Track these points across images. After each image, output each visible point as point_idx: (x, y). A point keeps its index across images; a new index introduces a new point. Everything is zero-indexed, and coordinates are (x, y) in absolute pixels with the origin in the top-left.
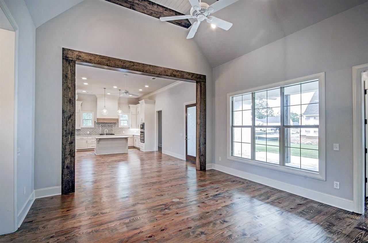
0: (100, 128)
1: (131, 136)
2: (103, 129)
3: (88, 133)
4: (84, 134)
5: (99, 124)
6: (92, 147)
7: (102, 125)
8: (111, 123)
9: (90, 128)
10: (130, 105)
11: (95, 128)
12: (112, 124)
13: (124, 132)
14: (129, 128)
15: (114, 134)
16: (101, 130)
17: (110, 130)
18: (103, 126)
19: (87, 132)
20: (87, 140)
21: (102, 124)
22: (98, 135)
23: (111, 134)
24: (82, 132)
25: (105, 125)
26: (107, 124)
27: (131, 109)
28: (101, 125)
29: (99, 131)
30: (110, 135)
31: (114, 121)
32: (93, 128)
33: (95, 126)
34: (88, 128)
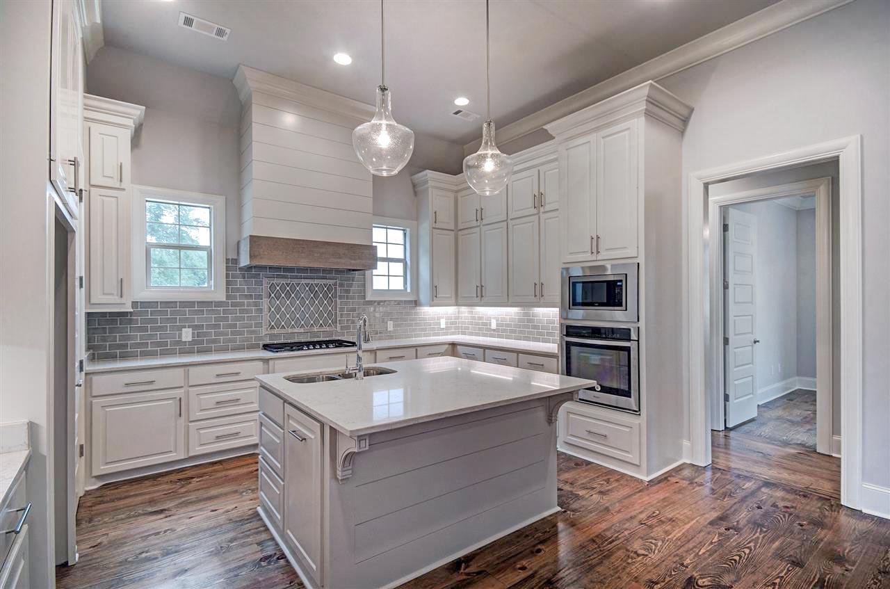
0: (265, 302)
2: (278, 309)
3: (187, 335)
4: (159, 344)
5: (257, 276)
6: (219, 438)
7: (272, 286)
8: (326, 272)
9: (201, 303)
11: (234, 304)
12: (331, 282)
13: (390, 326)
14: (416, 303)
16: (266, 316)
17: (321, 315)
18: (283, 288)
19: (180, 328)
20: (179, 393)
21: (275, 281)
22: (252, 347)
24: (144, 329)
25: (293, 288)
26: (303, 281)
28: (266, 283)
29: (259, 325)
31: (353, 262)
32: (219, 304)
33: (227, 289)
34: (185, 304)
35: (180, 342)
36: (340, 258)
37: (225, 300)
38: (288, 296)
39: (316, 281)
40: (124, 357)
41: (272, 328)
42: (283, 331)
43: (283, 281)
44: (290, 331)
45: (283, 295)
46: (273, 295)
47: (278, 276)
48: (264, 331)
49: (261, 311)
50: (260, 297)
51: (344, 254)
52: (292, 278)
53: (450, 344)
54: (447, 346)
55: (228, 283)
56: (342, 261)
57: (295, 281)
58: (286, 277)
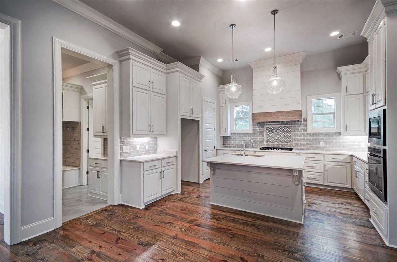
0: (264, 134)
1: (343, 157)
2: (269, 136)
3: (243, 143)
4: (237, 145)
5: (262, 125)
7: (267, 128)
8: (287, 123)
9: (246, 134)
10: (341, 69)
11: (255, 134)
12: (290, 125)
13: (322, 144)
14: (340, 134)
15: (291, 149)
16: (265, 138)
17: (286, 138)
18: (271, 128)
19: (241, 141)
21: (268, 126)
23: (282, 149)
24: (233, 141)
25: (274, 128)
26: (278, 126)
27: (344, 78)
28: (265, 127)
29: (263, 141)
30: (280, 151)
31: (289, 118)
32: (251, 134)
33: (253, 129)
34: (239, 134)
35: (241, 145)
36: (284, 117)
37: (252, 133)
38: (272, 131)
39: (283, 126)
40: (230, 147)
41: (267, 142)
42: (271, 143)
43: (270, 126)
44: (273, 143)
45: (271, 131)
46: (267, 131)
47: (269, 125)
48: (264, 143)
49: (263, 136)
50: (263, 132)
51: (285, 115)
52: (274, 125)
53: (349, 155)
54: (348, 156)
55: (253, 128)
56: (285, 118)
57: (275, 126)
58: (272, 125)
